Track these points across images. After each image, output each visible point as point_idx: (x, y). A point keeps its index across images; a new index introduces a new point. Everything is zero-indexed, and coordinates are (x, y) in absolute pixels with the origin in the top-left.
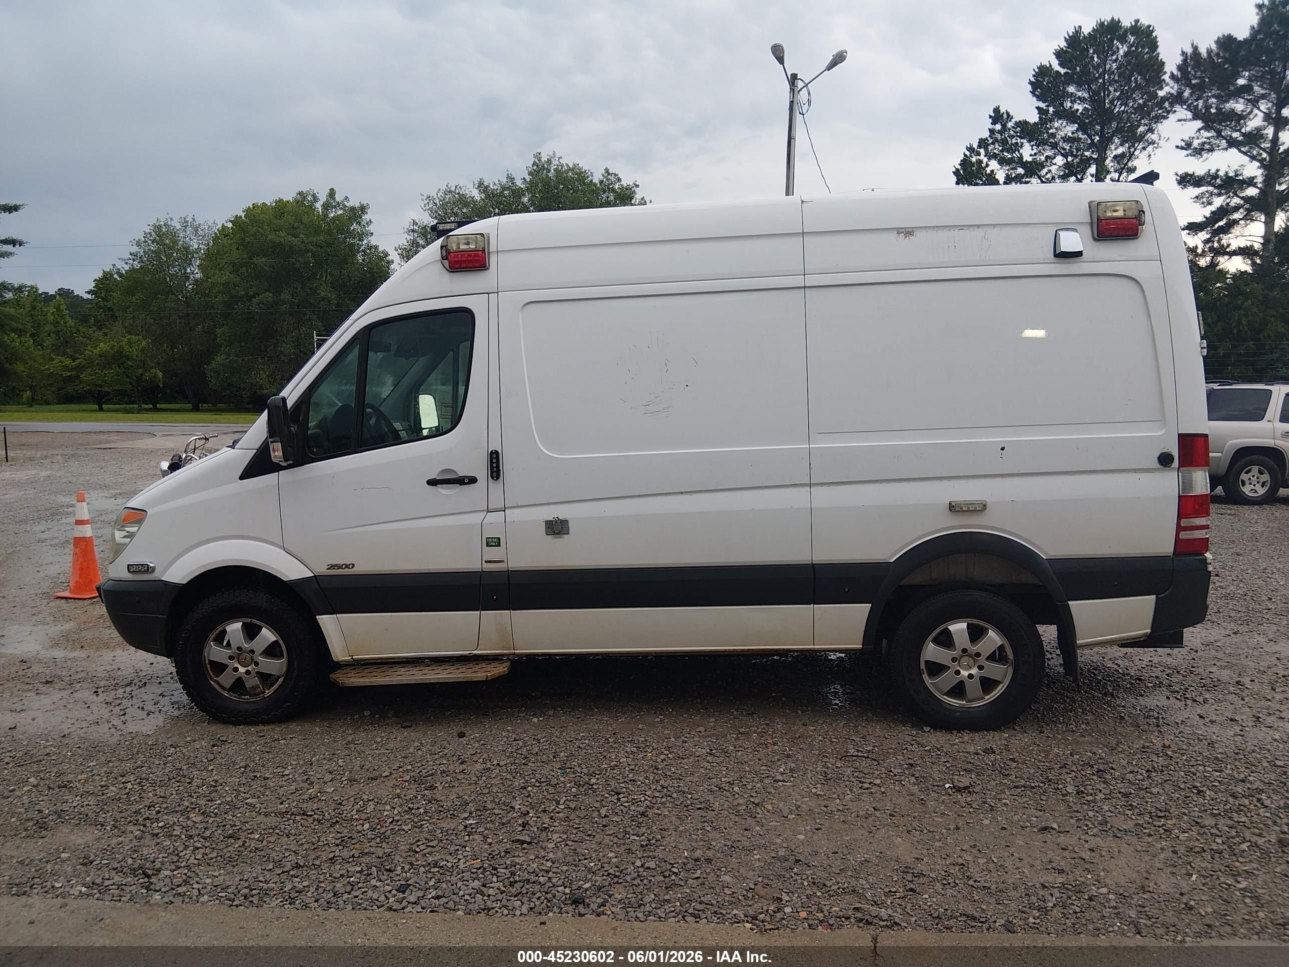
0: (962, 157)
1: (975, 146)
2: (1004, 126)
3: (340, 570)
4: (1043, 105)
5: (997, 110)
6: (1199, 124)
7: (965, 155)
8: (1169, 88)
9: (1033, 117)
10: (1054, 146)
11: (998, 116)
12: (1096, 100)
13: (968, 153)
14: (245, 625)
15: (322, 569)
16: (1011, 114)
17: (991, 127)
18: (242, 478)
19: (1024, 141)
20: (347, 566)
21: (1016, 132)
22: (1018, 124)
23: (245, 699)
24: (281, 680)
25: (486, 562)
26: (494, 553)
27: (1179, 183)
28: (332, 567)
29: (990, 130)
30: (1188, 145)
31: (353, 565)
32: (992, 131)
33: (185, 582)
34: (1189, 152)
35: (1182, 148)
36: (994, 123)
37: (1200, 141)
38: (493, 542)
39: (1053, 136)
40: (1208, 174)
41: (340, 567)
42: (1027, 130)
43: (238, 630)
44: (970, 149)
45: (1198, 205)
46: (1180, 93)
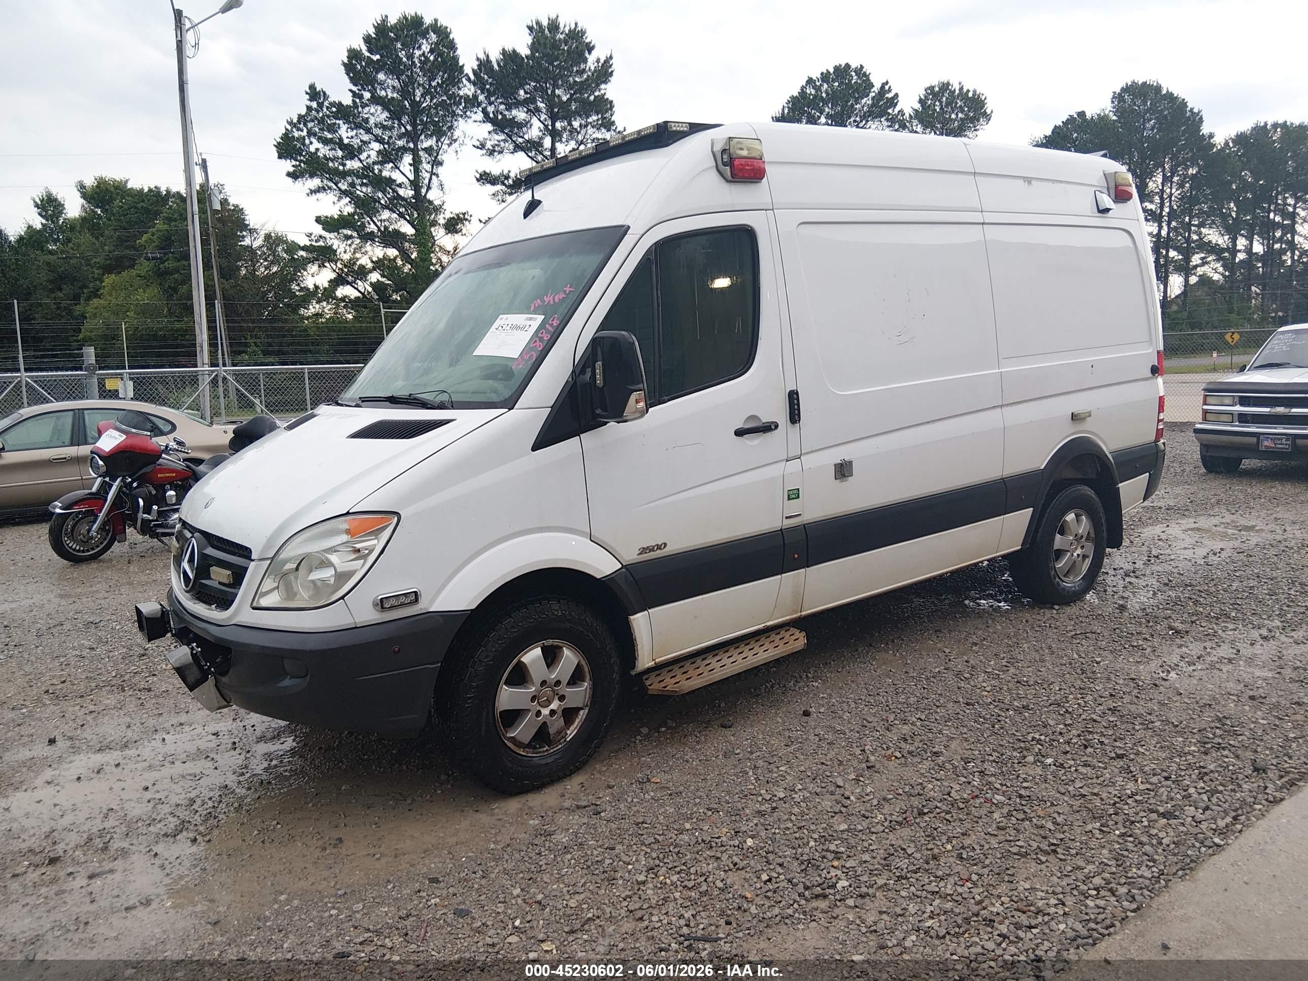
0: (284, 131)
1: (295, 121)
2: (321, 105)
3: (652, 553)
4: (355, 89)
5: (312, 87)
6: (489, 127)
7: (287, 129)
8: (468, 90)
9: (347, 100)
10: (368, 131)
11: (314, 94)
12: (406, 92)
13: (289, 127)
14: (544, 649)
15: (631, 556)
16: (327, 93)
17: (308, 103)
18: (535, 448)
19: (341, 122)
20: (659, 547)
21: (332, 112)
22: (333, 104)
23: (544, 752)
24: (583, 714)
25: (787, 518)
26: (793, 507)
27: (478, 180)
28: (644, 551)
29: (307, 107)
30: (482, 146)
31: (665, 545)
32: (309, 108)
33: (473, 607)
34: (484, 151)
35: (478, 147)
36: (311, 100)
37: (492, 143)
38: (793, 495)
39: (367, 120)
40: (502, 174)
41: (651, 549)
42: (343, 112)
43: (538, 657)
44: (290, 123)
45: (494, 202)
46: (475, 97)
